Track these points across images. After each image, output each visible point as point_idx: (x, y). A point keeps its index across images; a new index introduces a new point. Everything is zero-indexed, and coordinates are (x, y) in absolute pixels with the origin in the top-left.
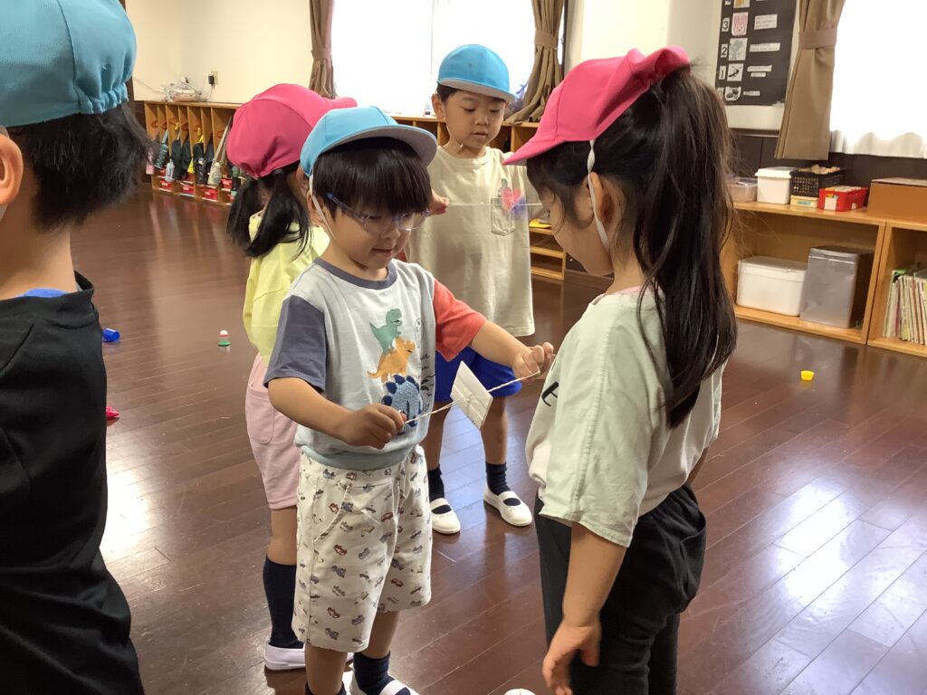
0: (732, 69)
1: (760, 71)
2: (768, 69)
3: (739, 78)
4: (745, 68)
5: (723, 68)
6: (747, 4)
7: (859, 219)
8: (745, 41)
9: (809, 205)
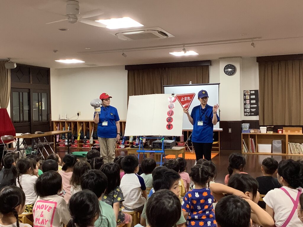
0: (247, 110)
1: (253, 110)
2: (255, 109)
3: (249, 111)
4: (250, 109)
5: (245, 109)
6: (249, 99)
7: (282, 134)
8: (249, 105)
9: (271, 133)
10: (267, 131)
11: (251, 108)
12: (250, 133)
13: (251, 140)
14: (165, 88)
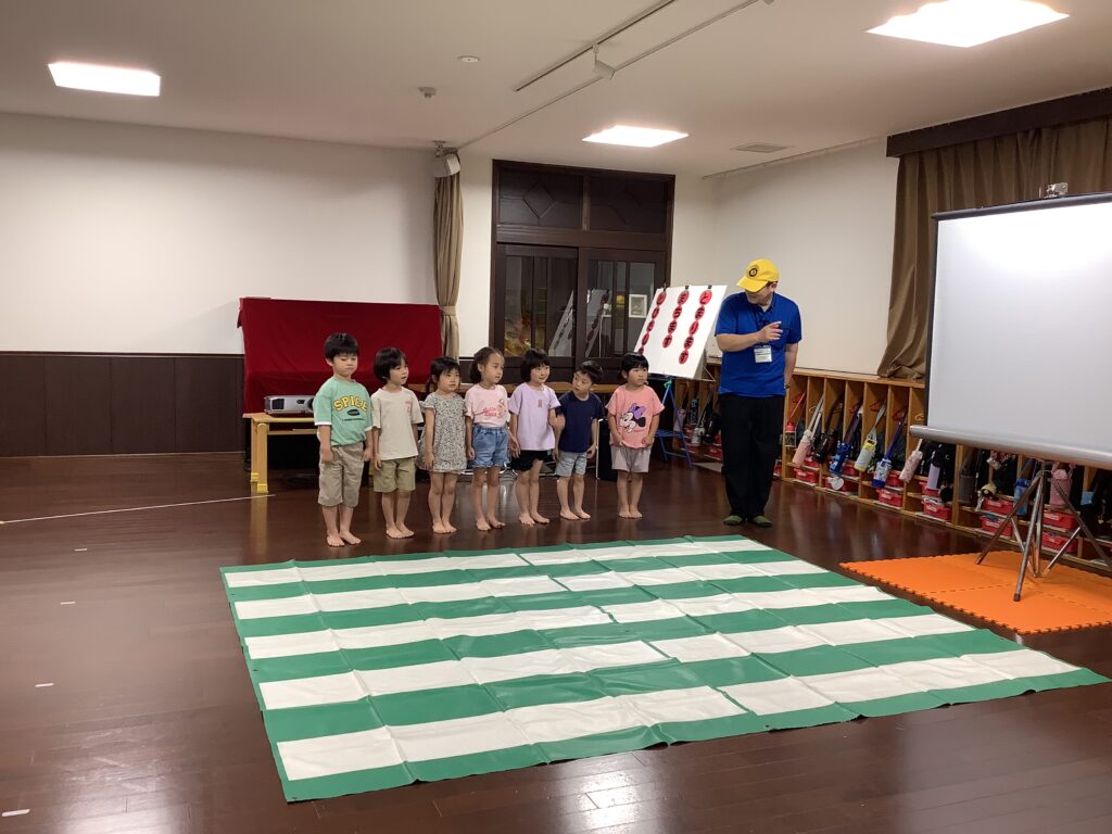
14: (940, 223)
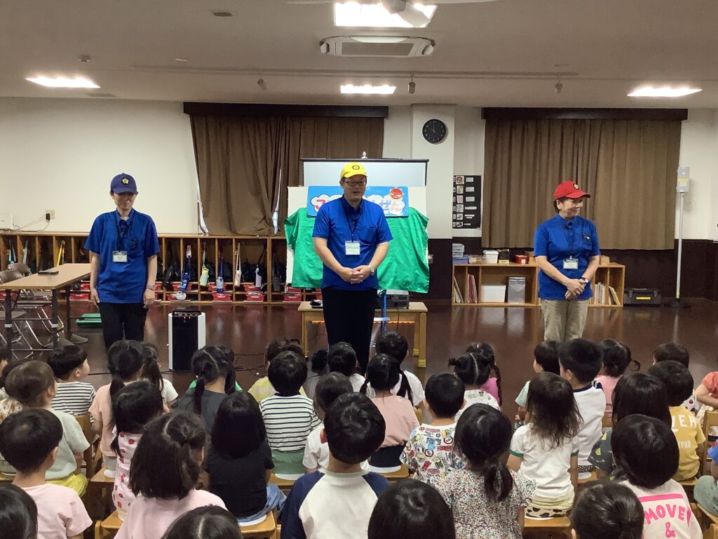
0: (458, 215)
1: (470, 216)
2: (473, 216)
3: (462, 219)
4: (464, 215)
5: (455, 215)
6: (462, 193)
7: (527, 265)
8: (463, 205)
9: (506, 263)
10: (499, 258)
11: (466, 212)
12: (469, 263)
13: (470, 278)
14: (304, 163)
